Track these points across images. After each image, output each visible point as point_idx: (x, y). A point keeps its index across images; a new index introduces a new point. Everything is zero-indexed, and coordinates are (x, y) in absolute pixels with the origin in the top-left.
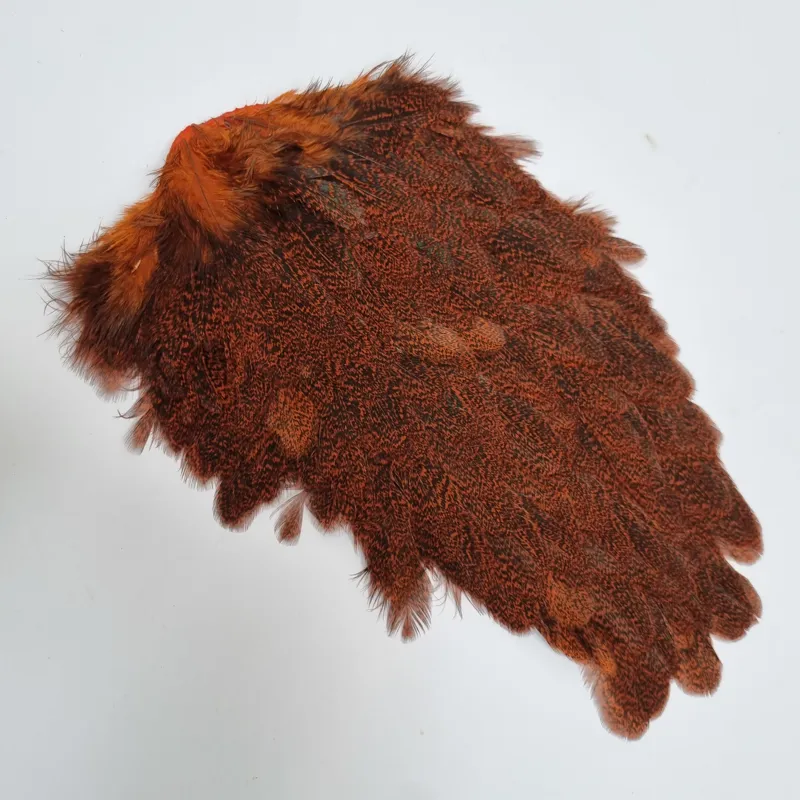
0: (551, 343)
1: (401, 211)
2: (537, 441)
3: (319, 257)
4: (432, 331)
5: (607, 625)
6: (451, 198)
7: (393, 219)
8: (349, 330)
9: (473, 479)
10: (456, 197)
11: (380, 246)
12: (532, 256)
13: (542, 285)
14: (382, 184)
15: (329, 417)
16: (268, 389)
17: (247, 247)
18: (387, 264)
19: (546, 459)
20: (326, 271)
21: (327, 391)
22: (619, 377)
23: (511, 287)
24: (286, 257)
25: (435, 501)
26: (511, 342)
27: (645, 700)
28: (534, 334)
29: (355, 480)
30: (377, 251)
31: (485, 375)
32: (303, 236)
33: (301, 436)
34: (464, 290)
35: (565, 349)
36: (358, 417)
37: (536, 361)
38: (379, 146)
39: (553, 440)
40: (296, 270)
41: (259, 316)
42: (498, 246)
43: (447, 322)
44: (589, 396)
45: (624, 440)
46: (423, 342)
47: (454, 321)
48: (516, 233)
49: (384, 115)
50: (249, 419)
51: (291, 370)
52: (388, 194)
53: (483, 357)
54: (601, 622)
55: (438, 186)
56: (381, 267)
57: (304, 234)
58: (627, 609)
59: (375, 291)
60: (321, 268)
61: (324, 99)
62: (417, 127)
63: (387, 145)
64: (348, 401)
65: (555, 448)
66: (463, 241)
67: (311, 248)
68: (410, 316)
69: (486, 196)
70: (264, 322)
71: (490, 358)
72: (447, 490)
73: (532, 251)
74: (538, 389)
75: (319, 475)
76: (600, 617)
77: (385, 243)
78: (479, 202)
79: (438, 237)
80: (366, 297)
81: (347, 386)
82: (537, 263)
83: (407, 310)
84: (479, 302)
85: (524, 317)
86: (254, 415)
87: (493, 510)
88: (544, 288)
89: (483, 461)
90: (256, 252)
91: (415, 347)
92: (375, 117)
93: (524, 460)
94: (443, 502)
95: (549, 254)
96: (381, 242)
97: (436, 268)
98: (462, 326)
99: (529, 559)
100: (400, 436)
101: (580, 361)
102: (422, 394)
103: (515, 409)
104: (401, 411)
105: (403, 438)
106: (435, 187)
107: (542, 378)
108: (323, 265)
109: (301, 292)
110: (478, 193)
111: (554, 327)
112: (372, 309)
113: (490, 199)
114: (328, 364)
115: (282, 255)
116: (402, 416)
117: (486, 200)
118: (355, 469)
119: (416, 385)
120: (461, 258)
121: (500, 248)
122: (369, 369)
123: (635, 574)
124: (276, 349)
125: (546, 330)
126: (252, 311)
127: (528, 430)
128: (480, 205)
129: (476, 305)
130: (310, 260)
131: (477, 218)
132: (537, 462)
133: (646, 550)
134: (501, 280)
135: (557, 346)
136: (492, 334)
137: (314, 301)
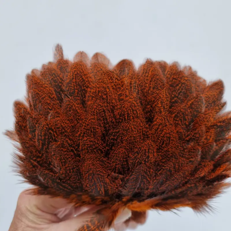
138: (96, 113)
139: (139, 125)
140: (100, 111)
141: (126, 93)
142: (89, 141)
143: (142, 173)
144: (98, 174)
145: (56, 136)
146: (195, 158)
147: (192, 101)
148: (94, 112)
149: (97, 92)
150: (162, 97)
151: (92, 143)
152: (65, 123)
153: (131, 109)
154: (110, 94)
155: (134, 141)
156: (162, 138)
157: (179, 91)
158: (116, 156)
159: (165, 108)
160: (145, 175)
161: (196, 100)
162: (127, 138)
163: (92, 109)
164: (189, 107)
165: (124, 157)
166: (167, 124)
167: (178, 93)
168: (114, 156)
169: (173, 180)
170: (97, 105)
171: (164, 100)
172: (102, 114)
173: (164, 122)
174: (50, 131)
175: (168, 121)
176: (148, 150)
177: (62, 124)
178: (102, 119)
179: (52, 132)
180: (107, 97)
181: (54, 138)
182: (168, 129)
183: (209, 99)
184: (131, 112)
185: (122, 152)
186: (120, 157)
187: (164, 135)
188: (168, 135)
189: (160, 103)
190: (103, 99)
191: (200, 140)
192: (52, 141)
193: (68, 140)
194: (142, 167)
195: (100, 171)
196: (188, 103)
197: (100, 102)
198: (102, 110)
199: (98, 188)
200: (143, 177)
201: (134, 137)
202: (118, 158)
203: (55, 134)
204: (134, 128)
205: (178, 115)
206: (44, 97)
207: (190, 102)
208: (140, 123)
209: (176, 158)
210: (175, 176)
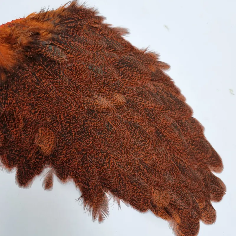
0: (143, 100)
1: (81, 55)
2: (142, 138)
3: (50, 75)
4: (98, 100)
5: (175, 204)
6: (100, 49)
7: (78, 58)
8: (65, 102)
9: (120, 155)
10: (102, 49)
11: (74, 69)
12: (132, 69)
13: (137, 79)
14: (73, 46)
15: (60, 137)
16: (34, 128)
17: (20, 72)
18: (78, 75)
19: (146, 144)
20: (54, 80)
21: (58, 127)
22: (168, 110)
23: (126, 81)
24: (37, 75)
25: (106, 166)
26: (128, 101)
27: (192, 230)
28: (136, 98)
29: (74, 161)
30: (73, 71)
31: (120, 114)
32: (43, 67)
33: (49, 146)
34: (108, 83)
35: (148, 102)
36: (72, 136)
37: (138, 107)
38: (70, 32)
39: (148, 136)
40: (41, 80)
41: (28, 100)
42: (119, 66)
43: (103, 96)
44: (158, 118)
45: (173, 133)
46: (95, 104)
47: (106, 95)
48: (125, 61)
49: (71, 20)
50: (27, 141)
51: (43, 120)
52: (76, 49)
53: (118, 108)
54: (173, 203)
55: (94, 45)
56: (75, 77)
57: (44, 66)
58: (181, 196)
59: (74, 86)
60: (52, 79)
61: (47, 15)
62: (84, 24)
63: (73, 31)
64: (67, 130)
65: (149, 139)
66: (106, 65)
67: (47, 71)
68: (89, 94)
69: (113, 48)
70: (30, 102)
71: (121, 108)
72: (110, 161)
73: (132, 67)
74: (140, 118)
75: (58, 161)
76: (172, 201)
77: (76, 68)
78: (110, 50)
79: (96, 64)
80: (71, 89)
81: (66, 124)
82: (134, 71)
83: (87, 92)
84: (114, 87)
85: (132, 91)
86: (29, 140)
87: (129, 166)
88: (138, 80)
89: (123, 147)
90: (24, 74)
91: (92, 106)
92: (68, 21)
93: (138, 145)
94: (109, 166)
95: (138, 68)
96: (75, 67)
97: (97, 76)
98: (109, 97)
99: (144, 183)
100: (89, 141)
101: (154, 106)
102: (97, 124)
103: (132, 126)
104: (89, 132)
105: (91, 142)
106: (93, 46)
107: (141, 114)
108: (52, 77)
109: (44, 88)
110: (110, 47)
111: (143, 94)
112: (74, 93)
113: (114, 49)
114: (58, 116)
115: (35, 75)
116: (89, 134)
117: (113, 50)
118: (73, 157)
119: (94, 121)
120: (106, 71)
121: (120, 67)
122: (75, 116)
123: (182, 183)
124: (36, 112)
125: (140, 95)
126: (25, 98)
127: (138, 134)
128: (111, 51)
129: (113, 88)
130: (47, 76)
131: (110, 56)
132: (143, 145)
133: (185, 173)
134: (122, 78)
135: (145, 101)
136: (121, 99)
137: (50, 92)
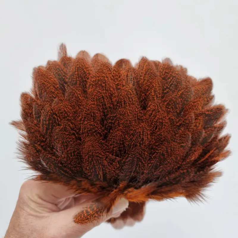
138: (96, 100)
139: (134, 110)
140: (100, 97)
141: (123, 83)
142: (89, 125)
143: (137, 156)
144: (97, 156)
145: (59, 120)
146: (186, 143)
147: (182, 91)
148: (94, 98)
149: (97, 81)
150: (155, 86)
151: (92, 127)
152: (68, 108)
153: (127, 96)
154: (108, 82)
155: (130, 125)
156: (155, 123)
157: (171, 83)
158: (114, 139)
159: (158, 96)
160: (140, 157)
161: (186, 90)
162: (123, 122)
163: (93, 95)
164: (179, 96)
165: (121, 140)
166: (160, 110)
167: (169, 85)
168: (112, 138)
169: (166, 164)
170: (97, 92)
171: (157, 89)
172: (101, 100)
173: (157, 108)
174: (54, 116)
175: (161, 108)
176: (143, 132)
177: (65, 109)
178: (101, 104)
179: (56, 117)
180: (106, 85)
181: (57, 122)
182: (160, 115)
183: (198, 92)
184: (127, 99)
185: (119, 135)
186: (117, 140)
187: (157, 120)
188: (161, 120)
189: (153, 92)
190: (102, 87)
191: (190, 127)
192: (56, 125)
193: (70, 123)
194: (138, 149)
195: (98, 152)
196: (179, 93)
197: (99, 89)
198: (101, 96)
199: (97, 171)
200: (138, 159)
201: (130, 121)
202: (116, 141)
203: (58, 118)
204: (130, 113)
205: (170, 103)
206: (49, 87)
207: (181, 92)
208: (135, 109)
209: (168, 142)
210: (168, 161)
